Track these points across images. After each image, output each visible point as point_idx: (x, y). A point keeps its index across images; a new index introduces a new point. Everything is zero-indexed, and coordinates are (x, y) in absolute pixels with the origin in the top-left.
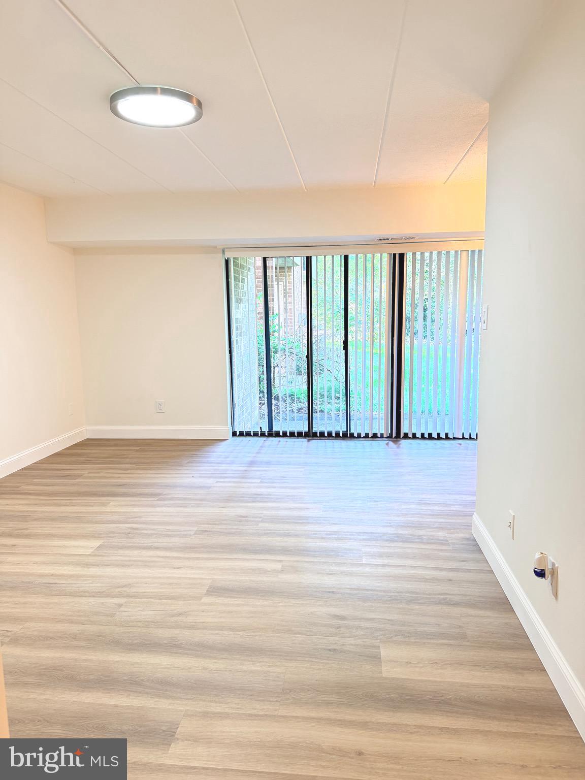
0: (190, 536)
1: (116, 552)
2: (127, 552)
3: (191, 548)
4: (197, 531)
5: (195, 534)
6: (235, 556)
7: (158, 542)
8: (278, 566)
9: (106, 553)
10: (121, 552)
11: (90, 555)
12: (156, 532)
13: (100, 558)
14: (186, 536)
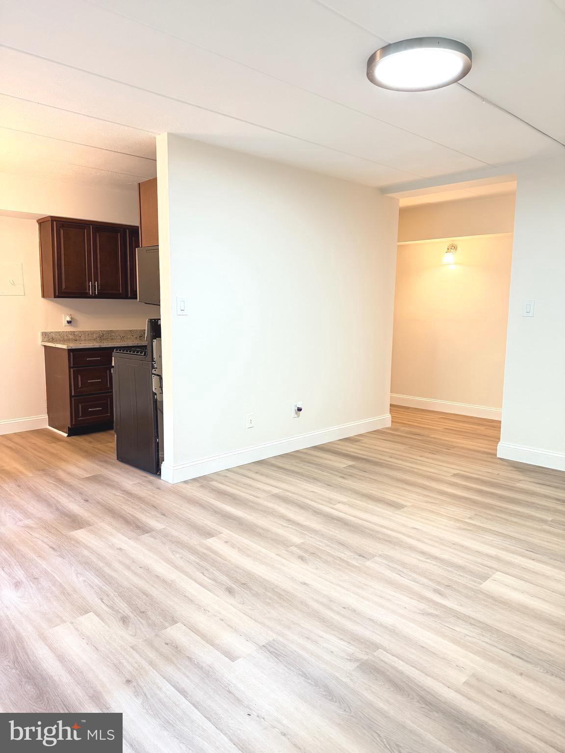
0: (380, 556)
1: (467, 564)
2: (456, 560)
3: (390, 542)
4: (369, 560)
5: (374, 556)
6: (360, 522)
7: (419, 560)
8: (339, 506)
9: (479, 567)
10: (460, 562)
11: (497, 570)
12: (414, 575)
13: (485, 563)
14: (386, 557)
